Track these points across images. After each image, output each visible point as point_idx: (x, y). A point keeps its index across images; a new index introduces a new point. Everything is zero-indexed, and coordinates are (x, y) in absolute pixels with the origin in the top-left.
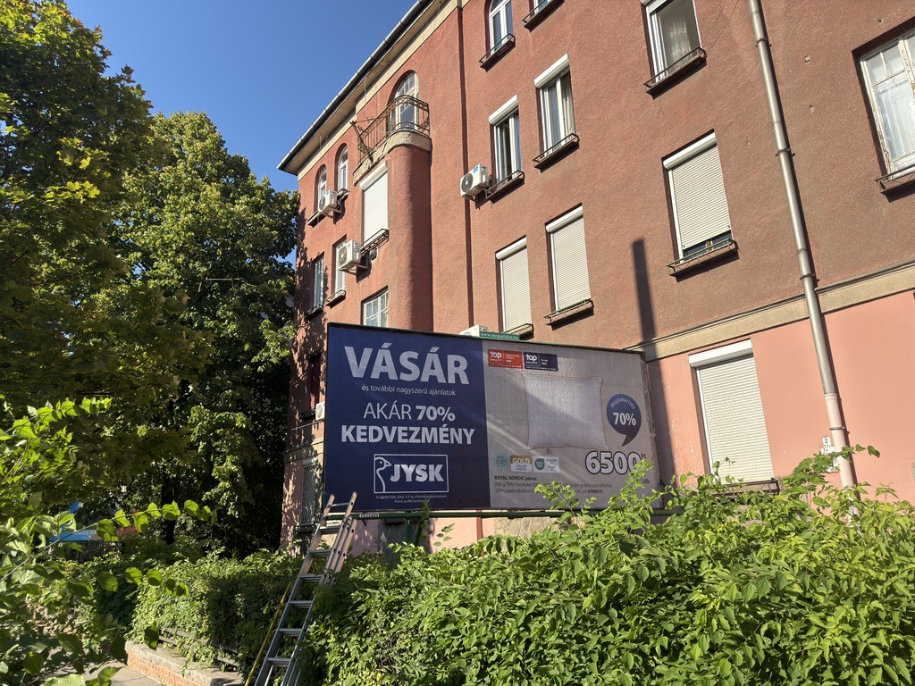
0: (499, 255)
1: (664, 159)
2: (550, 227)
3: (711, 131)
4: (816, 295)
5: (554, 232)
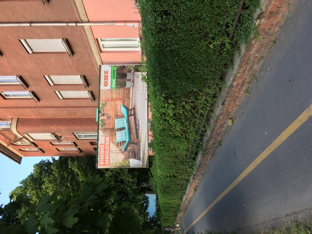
0: (61, 98)
1: (28, 53)
2: (52, 84)
3: (20, 40)
4: (82, 22)
5: (53, 83)
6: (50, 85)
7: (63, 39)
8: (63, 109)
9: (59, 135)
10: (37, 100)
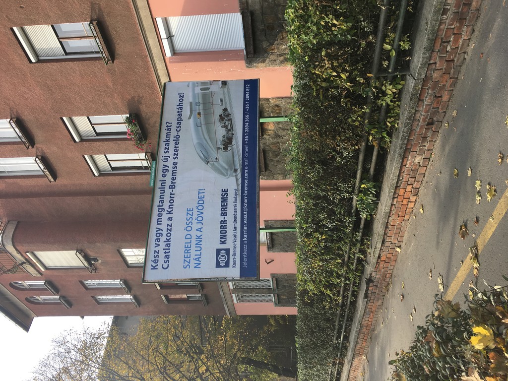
0: (96, 173)
2: (77, 139)
3: (12, 29)
6: (75, 141)
7: (91, 22)
8: (101, 198)
9: (92, 254)
10: (50, 177)
